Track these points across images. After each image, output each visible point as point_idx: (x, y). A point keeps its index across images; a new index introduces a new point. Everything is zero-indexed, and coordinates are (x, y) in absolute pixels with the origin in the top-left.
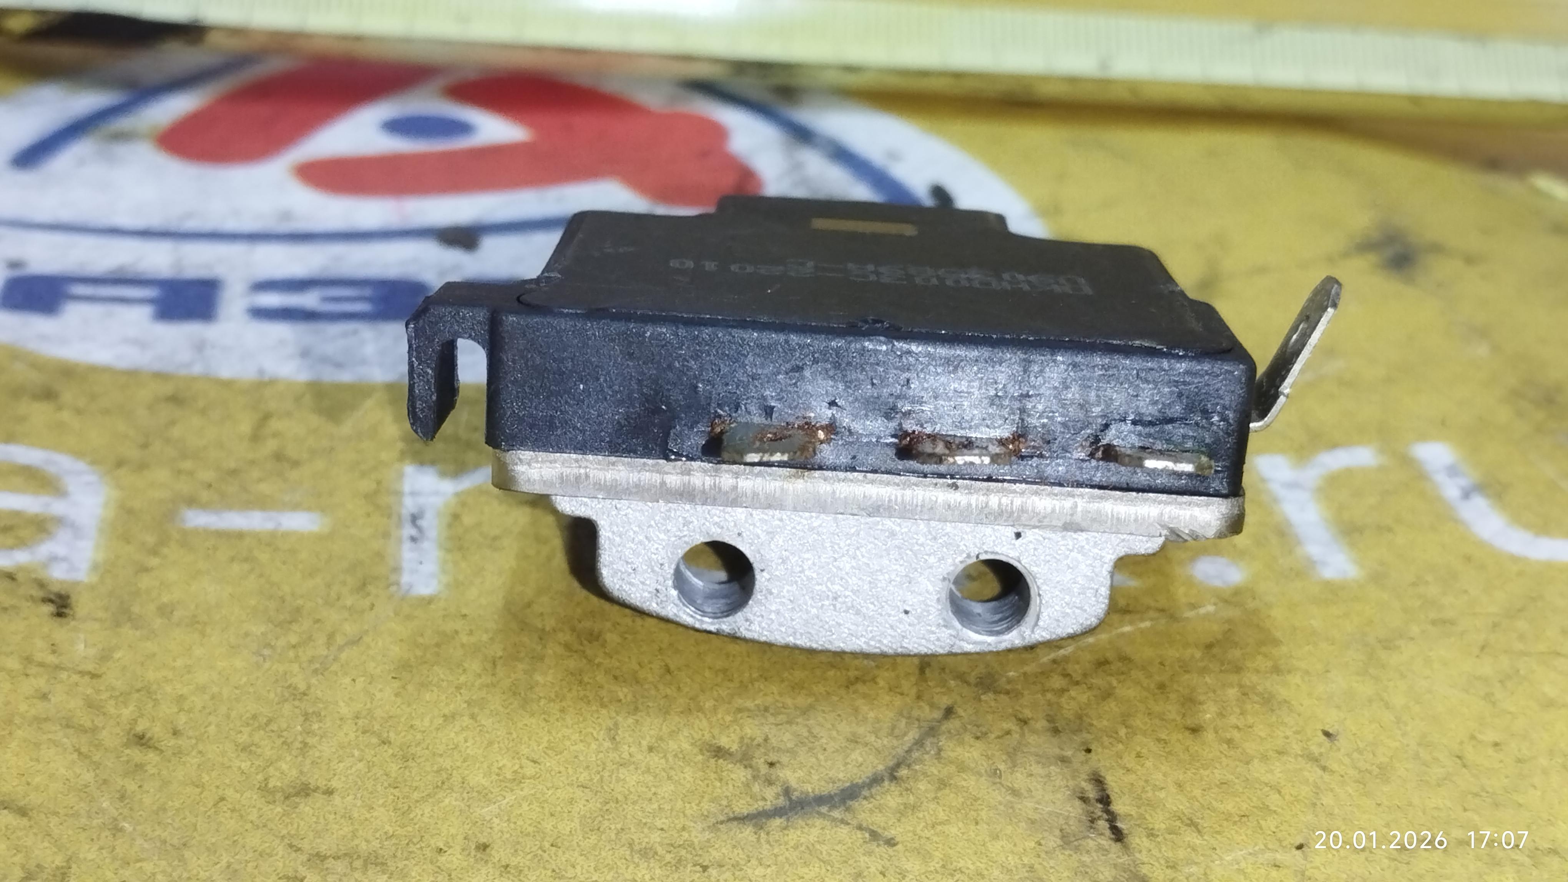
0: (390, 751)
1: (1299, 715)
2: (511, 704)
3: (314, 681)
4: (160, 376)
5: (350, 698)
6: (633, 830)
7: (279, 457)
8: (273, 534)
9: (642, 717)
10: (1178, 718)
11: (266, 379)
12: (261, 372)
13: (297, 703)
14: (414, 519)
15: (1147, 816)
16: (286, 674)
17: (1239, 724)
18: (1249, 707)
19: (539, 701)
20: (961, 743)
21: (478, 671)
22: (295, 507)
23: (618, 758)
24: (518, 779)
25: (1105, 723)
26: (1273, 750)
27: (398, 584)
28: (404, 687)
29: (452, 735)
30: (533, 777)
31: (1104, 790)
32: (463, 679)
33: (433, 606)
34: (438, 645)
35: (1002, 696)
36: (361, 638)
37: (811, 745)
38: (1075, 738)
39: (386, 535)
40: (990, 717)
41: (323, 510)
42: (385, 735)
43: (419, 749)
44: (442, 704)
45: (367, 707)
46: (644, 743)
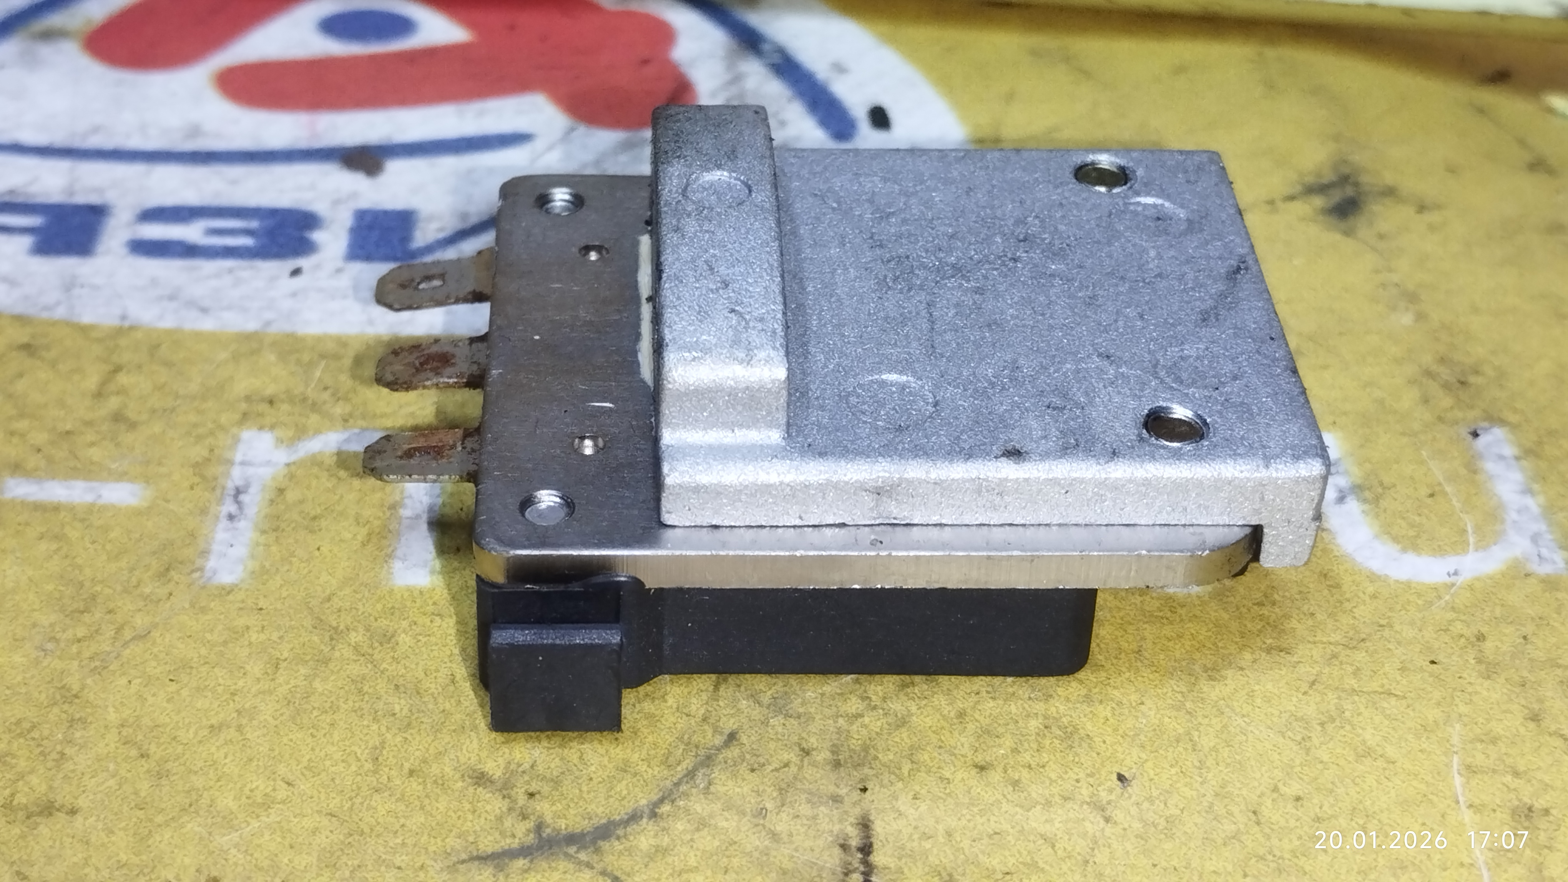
0: (146, 766)
1: (1098, 754)
2: (282, 715)
3: (89, 681)
4: (21, 320)
5: (122, 703)
6: (370, 867)
7: (118, 417)
8: (90, 508)
9: (412, 734)
10: (970, 754)
11: (127, 324)
12: (124, 317)
13: (66, 707)
14: (238, 492)
15: (906, 870)
16: (62, 673)
17: (1031, 762)
18: (1047, 742)
19: (311, 712)
20: (734, 776)
21: (259, 675)
22: (121, 476)
23: (375, 783)
24: (267, 804)
25: (891, 757)
26: (1060, 795)
27: (201, 569)
28: (178, 692)
29: (213, 749)
30: (283, 802)
31: (868, 837)
32: (241, 683)
33: (231, 597)
34: (225, 643)
35: (792, 720)
36: (149, 632)
37: (577, 773)
38: (855, 773)
39: (204, 511)
40: (772, 745)
41: (147, 480)
42: (145, 747)
43: (176, 764)
44: (213, 713)
45: (136, 714)
46: (407, 766)
